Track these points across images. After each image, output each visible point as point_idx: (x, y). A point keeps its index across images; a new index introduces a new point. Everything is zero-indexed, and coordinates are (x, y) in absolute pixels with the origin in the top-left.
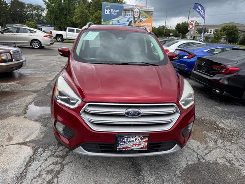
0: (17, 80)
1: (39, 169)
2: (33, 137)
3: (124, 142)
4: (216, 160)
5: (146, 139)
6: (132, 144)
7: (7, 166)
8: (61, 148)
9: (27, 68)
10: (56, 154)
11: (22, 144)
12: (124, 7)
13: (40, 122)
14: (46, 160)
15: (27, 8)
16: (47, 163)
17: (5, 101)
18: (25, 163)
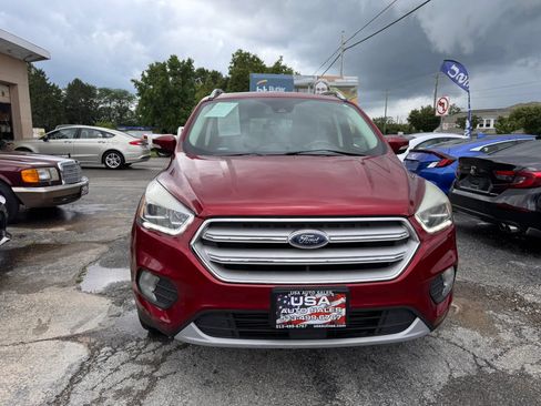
0: (69, 223)
1: (101, 386)
2: (91, 326)
3: (291, 307)
4: (523, 369)
5: (343, 300)
6: (309, 311)
7: (29, 381)
8: (152, 346)
9: (92, 201)
10: (141, 356)
11: (67, 338)
12: (296, 82)
13: (110, 296)
14: (117, 370)
15: (100, 97)
16: (119, 376)
17: (39, 260)
18: (70, 376)
